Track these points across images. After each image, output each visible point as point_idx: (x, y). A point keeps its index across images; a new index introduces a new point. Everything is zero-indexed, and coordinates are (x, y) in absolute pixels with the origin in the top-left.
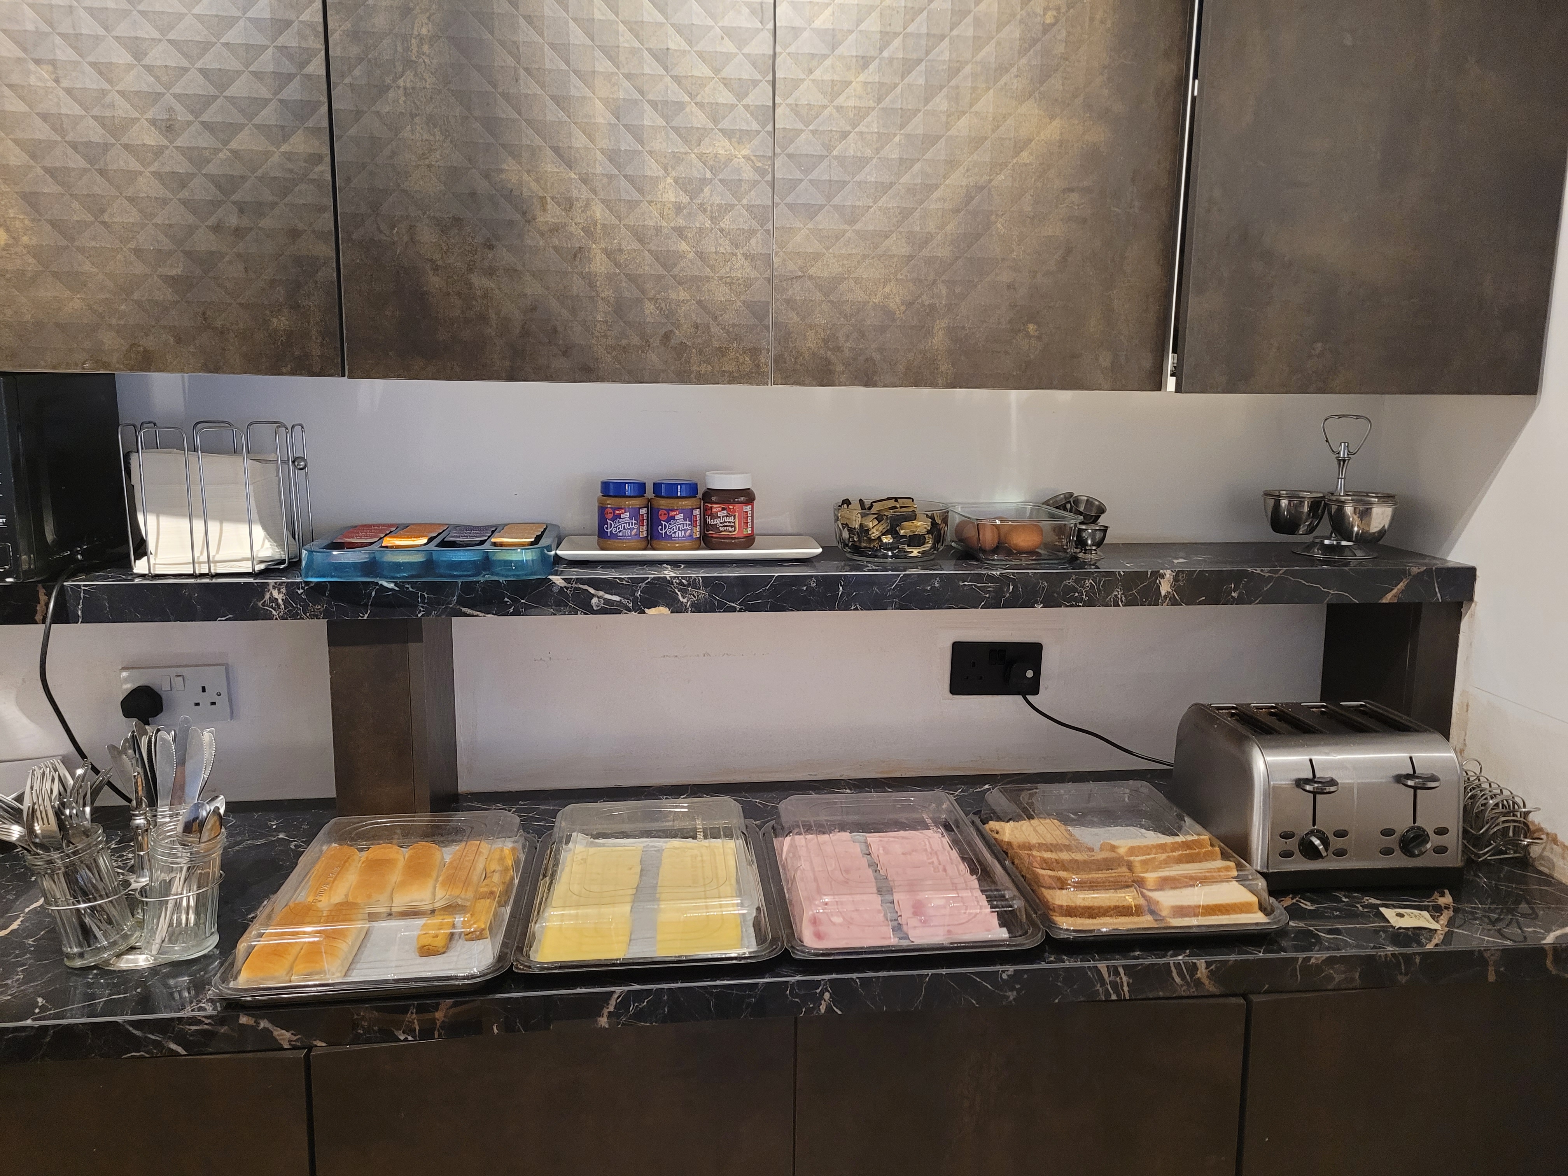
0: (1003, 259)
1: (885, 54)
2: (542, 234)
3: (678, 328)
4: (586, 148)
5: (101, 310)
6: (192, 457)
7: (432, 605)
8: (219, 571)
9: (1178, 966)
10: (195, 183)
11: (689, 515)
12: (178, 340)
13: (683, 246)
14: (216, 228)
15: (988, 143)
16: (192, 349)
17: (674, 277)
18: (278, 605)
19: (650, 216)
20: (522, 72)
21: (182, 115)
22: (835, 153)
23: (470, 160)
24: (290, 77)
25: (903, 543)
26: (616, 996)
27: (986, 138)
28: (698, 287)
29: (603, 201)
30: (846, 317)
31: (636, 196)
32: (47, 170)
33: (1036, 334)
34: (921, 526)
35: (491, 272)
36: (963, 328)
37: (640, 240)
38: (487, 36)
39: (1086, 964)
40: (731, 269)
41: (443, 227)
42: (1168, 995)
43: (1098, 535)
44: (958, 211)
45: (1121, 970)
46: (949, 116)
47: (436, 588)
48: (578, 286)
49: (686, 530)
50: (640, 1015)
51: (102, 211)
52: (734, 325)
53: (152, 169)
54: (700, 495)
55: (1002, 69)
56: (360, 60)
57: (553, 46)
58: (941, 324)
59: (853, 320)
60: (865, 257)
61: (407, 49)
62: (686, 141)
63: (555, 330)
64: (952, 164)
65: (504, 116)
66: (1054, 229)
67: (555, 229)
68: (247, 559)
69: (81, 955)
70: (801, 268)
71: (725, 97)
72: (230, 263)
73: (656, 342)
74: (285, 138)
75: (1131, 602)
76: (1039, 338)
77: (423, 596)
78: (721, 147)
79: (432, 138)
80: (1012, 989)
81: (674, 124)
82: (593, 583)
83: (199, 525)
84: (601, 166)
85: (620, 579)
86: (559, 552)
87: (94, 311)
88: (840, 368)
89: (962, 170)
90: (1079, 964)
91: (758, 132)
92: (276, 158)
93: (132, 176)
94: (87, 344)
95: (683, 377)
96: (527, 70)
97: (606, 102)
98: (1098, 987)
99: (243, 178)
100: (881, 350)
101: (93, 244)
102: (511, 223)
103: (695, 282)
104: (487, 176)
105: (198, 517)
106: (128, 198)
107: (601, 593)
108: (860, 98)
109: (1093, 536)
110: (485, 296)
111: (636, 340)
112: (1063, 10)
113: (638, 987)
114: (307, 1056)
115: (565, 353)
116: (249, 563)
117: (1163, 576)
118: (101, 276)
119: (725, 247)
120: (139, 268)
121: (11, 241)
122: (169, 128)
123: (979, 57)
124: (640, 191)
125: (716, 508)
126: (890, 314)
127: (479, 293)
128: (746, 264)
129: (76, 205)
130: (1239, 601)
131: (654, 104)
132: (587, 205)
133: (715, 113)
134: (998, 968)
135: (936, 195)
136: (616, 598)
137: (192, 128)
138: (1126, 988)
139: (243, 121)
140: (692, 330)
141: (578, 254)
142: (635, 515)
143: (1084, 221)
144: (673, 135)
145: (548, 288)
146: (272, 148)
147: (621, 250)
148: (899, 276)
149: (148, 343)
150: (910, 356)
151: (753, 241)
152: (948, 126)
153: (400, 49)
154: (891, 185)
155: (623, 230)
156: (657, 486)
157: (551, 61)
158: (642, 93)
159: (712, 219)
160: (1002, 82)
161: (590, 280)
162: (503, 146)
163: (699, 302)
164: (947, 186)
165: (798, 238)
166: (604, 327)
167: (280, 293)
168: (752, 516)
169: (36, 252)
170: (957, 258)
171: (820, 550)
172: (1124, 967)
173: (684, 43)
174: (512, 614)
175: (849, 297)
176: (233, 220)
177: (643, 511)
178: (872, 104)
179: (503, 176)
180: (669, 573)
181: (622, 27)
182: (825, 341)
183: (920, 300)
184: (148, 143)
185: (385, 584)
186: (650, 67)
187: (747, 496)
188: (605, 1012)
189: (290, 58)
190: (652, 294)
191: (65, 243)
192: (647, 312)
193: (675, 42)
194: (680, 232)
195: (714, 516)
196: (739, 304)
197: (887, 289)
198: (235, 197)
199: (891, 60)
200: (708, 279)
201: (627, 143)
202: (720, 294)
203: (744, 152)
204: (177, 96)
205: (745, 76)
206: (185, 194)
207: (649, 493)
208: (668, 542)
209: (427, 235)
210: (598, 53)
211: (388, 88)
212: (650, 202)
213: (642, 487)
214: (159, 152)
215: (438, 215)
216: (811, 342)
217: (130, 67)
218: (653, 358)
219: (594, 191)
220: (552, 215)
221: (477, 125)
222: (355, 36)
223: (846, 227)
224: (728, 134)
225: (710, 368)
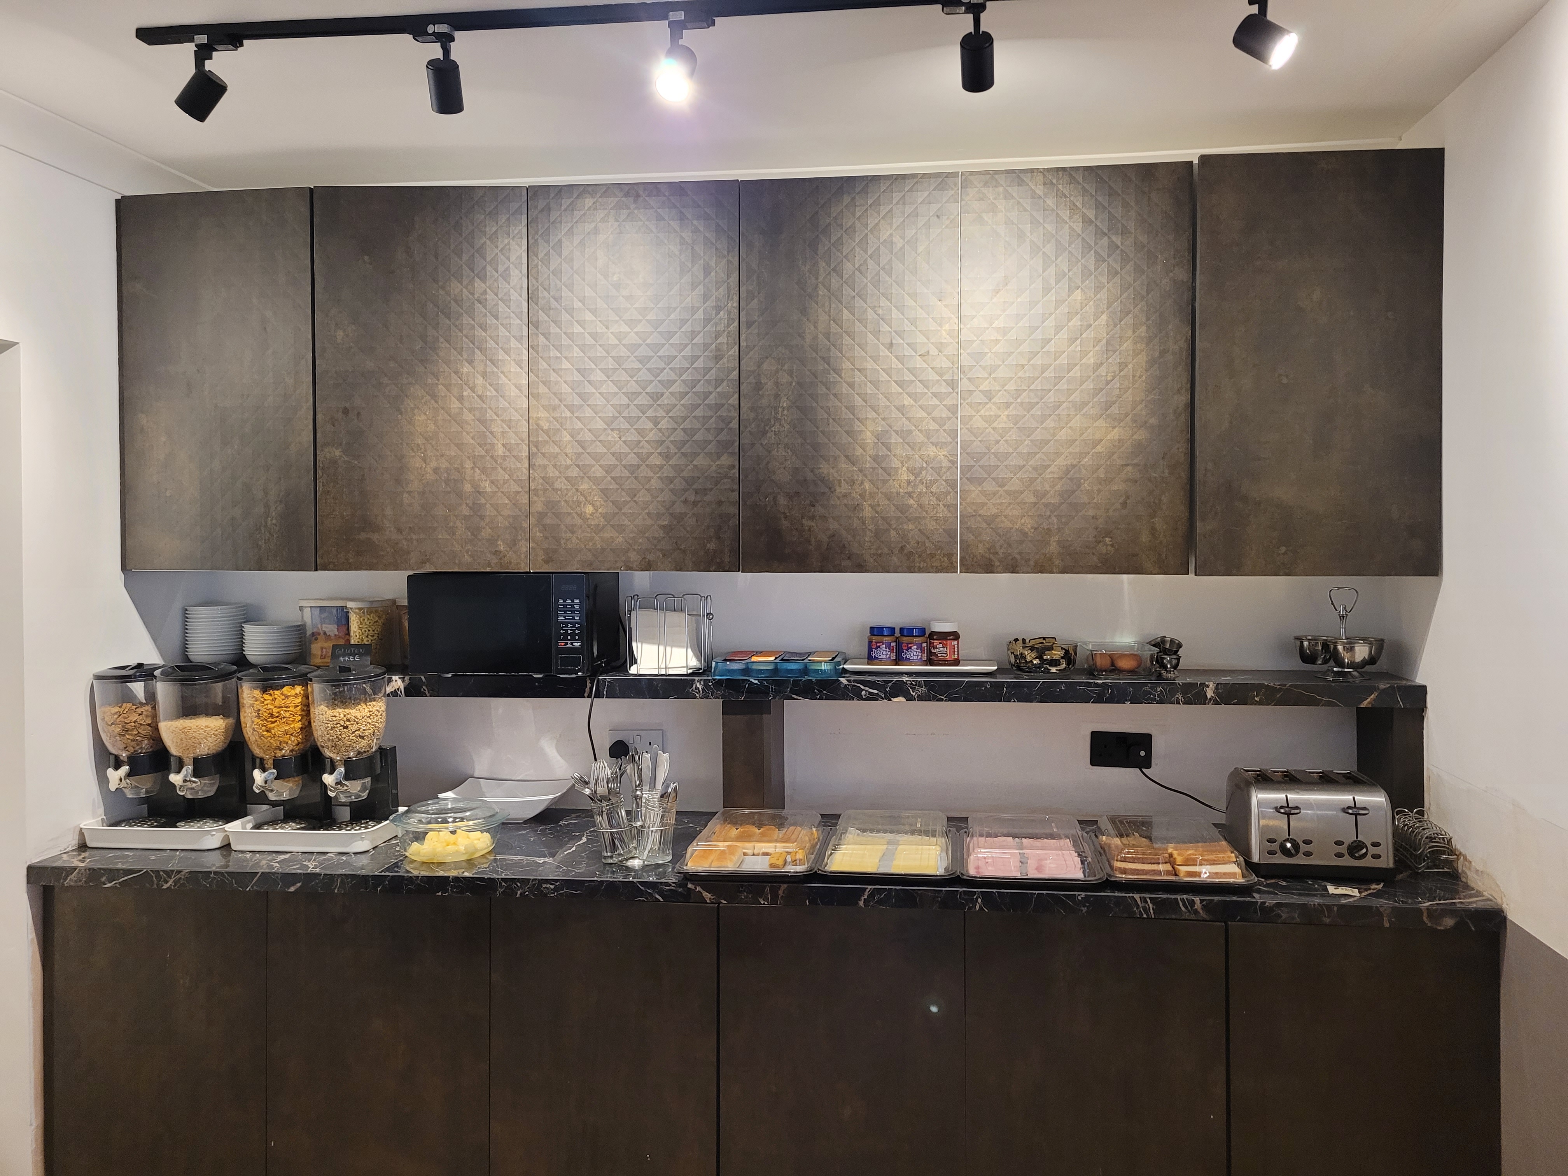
0: (1089, 503)
1: (1019, 400)
2: (839, 498)
3: (908, 543)
4: (862, 454)
5: (631, 542)
6: (661, 613)
7: (777, 693)
8: (670, 673)
9: (1182, 900)
10: (677, 481)
11: (920, 647)
12: (664, 556)
13: (911, 502)
14: (685, 502)
15: (1077, 442)
16: (670, 560)
17: (906, 517)
18: (699, 691)
19: (894, 486)
20: (831, 420)
21: (673, 450)
22: (992, 451)
23: (804, 464)
24: (722, 430)
25: (1046, 664)
26: (868, 890)
27: (1076, 440)
28: (919, 522)
29: (870, 481)
30: (1000, 536)
31: (888, 477)
32: (612, 478)
33: (1111, 543)
34: (1057, 654)
35: (812, 518)
36: (1068, 540)
37: (889, 499)
38: (814, 404)
39: (1127, 895)
40: (937, 512)
41: (790, 497)
42: (1177, 917)
43: (1174, 662)
44: (1061, 478)
45: (1148, 900)
46: (1054, 430)
47: (778, 683)
48: (856, 523)
49: (918, 655)
50: (880, 902)
51: (635, 496)
52: (938, 542)
53: (658, 475)
54: (927, 635)
55: (1085, 404)
56: (754, 419)
57: (846, 407)
58: (1054, 539)
59: (1004, 538)
60: (1010, 504)
61: (777, 413)
62: (913, 449)
63: (844, 546)
64: (1058, 454)
65: (821, 442)
66: (1118, 486)
67: (845, 496)
68: (684, 667)
69: (612, 857)
70: (975, 511)
71: (933, 426)
72: (690, 518)
73: (896, 551)
74: (719, 458)
75: (1188, 702)
76: (1112, 546)
77: (772, 688)
78: (932, 451)
79: (786, 454)
80: (1084, 906)
81: (907, 441)
82: (861, 682)
83: (662, 648)
84: (869, 464)
85: (878, 681)
86: (845, 666)
87: (628, 543)
88: (997, 563)
89: (1063, 457)
90: (1124, 895)
91: (951, 443)
92: (714, 468)
93: (649, 479)
94: (623, 559)
95: (911, 570)
96: (833, 419)
97: (872, 433)
98: (1135, 909)
99: (699, 478)
100: (1020, 553)
101: (630, 511)
102: (824, 493)
103: (917, 520)
104: (812, 471)
105: (662, 644)
106: (646, 489)
107: (867, 688)
108: (1005, 423)
109: (1170, 662)
110: (809, 530)
111: (886, 551)
112: (1117, 373)
113: (879, 887)
114: (718, 906)
115: (849, 558)
116: (685, 669)
117: (1208, 686)
118: (632, 526)
119: (934, 501)
120: (649, 522)
121: (594, 511)
122: (667, 457)
123: (1071, 399)
124: (889, 475)
125: (936, 643)
126: (1025, 534)
127: (807, 528)
128: (945, 510)
129: (623, 493)
130: (1260, 703)
131: (896, 432)
132: (862, 483)
133: (928, 434)
134: (1077, 893)
135: (1049, 470)
136: (876, 692)
137: (677, 455)
138: (1152, 911)
139: (699, 451)
140: (916, 545)
141: (857, 507)
142: (889, 646)
143: (1136, 482)
144: (906, 446)
145: (841, 525)
146: (712, 463)
147: (879, 505)
148: (1030, 514)
149: (650, 557)
150: (1037, 557)
151: (949, 497)
152: (1054, 435)
153: (773, 413)
154: (1024, 466)
155: (880, 495)
156: (902, 629)
157: (846, 414)
158: (891, 427)
159: (926, 487)
160: (1084, 411)
161: (863, 521)
162: (821, 456)
163: (920, 530)
164: (1056, 465)
165: (973, 495)
166: (869, 544)
167: (712, 532)
168: (958, 648)
169: (604, 516)
170: (1062, 503)
171: (996, 668)
172: (1150, 898)
173: (912, 401)
174: (819, 699)
175: (1002, 525)
176: (692, 498)
177: (893, 644)
178: (1012, 425)
179: (820, 471)
180: (905, 678)
181: (881, 396)
182: (989, 549)
183: (1042, 526)
184: (657, 463)
185: (753, 681)
186: (895, 414)
187: (955, 636)
188: (863, 898)
189: (723, 421)
190: (894, 526)
191: (617, 511)
192: (892, 536)
193: (908, 401)
194: (910, 494)
195: (935, 648)
196: (941, 530)
197: (1023, 521)
198: (694, 487)
199: (1022, 403)
200: (925, 518)
201: (883, 451)
202: (931, 525)
203: (943, 453)
204: (671, 442)
205: (944, 416)
206: (672, 486)
207: (897, 634)
208: (908, 661)
209: (782, 501)
210: (869, 409)
211: (767, 432)
212: (894, 480)
213: (893, 630)
214: (661, 467)
215: (788, 491)
216: (981, 550)
217: (652, 430)
218: (895, 560)
219: (865, 476)
220: (843, 488)
221: (808, 447)
222: (752, 409)
223: (1000, 489)
224: (935, 444)
225: (925, 565)
